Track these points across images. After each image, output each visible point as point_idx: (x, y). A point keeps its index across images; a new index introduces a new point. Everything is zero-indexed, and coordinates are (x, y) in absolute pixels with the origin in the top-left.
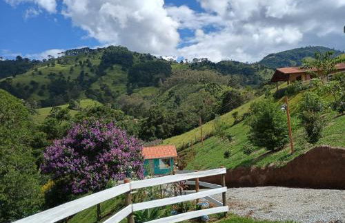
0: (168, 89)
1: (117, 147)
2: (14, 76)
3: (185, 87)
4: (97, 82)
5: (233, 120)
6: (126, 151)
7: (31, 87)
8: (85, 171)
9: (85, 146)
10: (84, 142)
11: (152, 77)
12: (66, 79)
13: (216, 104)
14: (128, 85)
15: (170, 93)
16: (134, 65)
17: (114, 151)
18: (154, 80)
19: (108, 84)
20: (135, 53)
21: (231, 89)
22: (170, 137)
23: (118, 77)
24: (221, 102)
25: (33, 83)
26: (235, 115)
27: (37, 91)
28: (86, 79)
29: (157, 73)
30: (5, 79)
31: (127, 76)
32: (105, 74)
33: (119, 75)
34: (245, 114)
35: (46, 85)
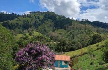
0: (70, 31)
1: (45, 54)
2: (10, 20)
3: (77, 31)
4: (41, 26)
5: (96, 48)
6: (48, 57)
7: (16, 25)
8: (31, 63)
9: (32, 53)
10: (32, 51)
11: (63, 25)
12: (29, 23)
13: (90, 39)
14: (53, 28)
15: (70, 33)
16: (56, 20)
17: (43, 56)
18: (64, 27)
19: (45, 27)
20: (58, 15)
21: (97, 34)
22: (68, 51)
23: (50, 24)
24: (92, 39)
25: (17, 24)
26: (97, 46)
27: (18, 27)
28: (37, 24)
29: (66, 24)
30: (7, 21)
31: (53, 24)
32: (45, 23)
33: (50, 23)
34: (102, 46)
35: (22, 25)
